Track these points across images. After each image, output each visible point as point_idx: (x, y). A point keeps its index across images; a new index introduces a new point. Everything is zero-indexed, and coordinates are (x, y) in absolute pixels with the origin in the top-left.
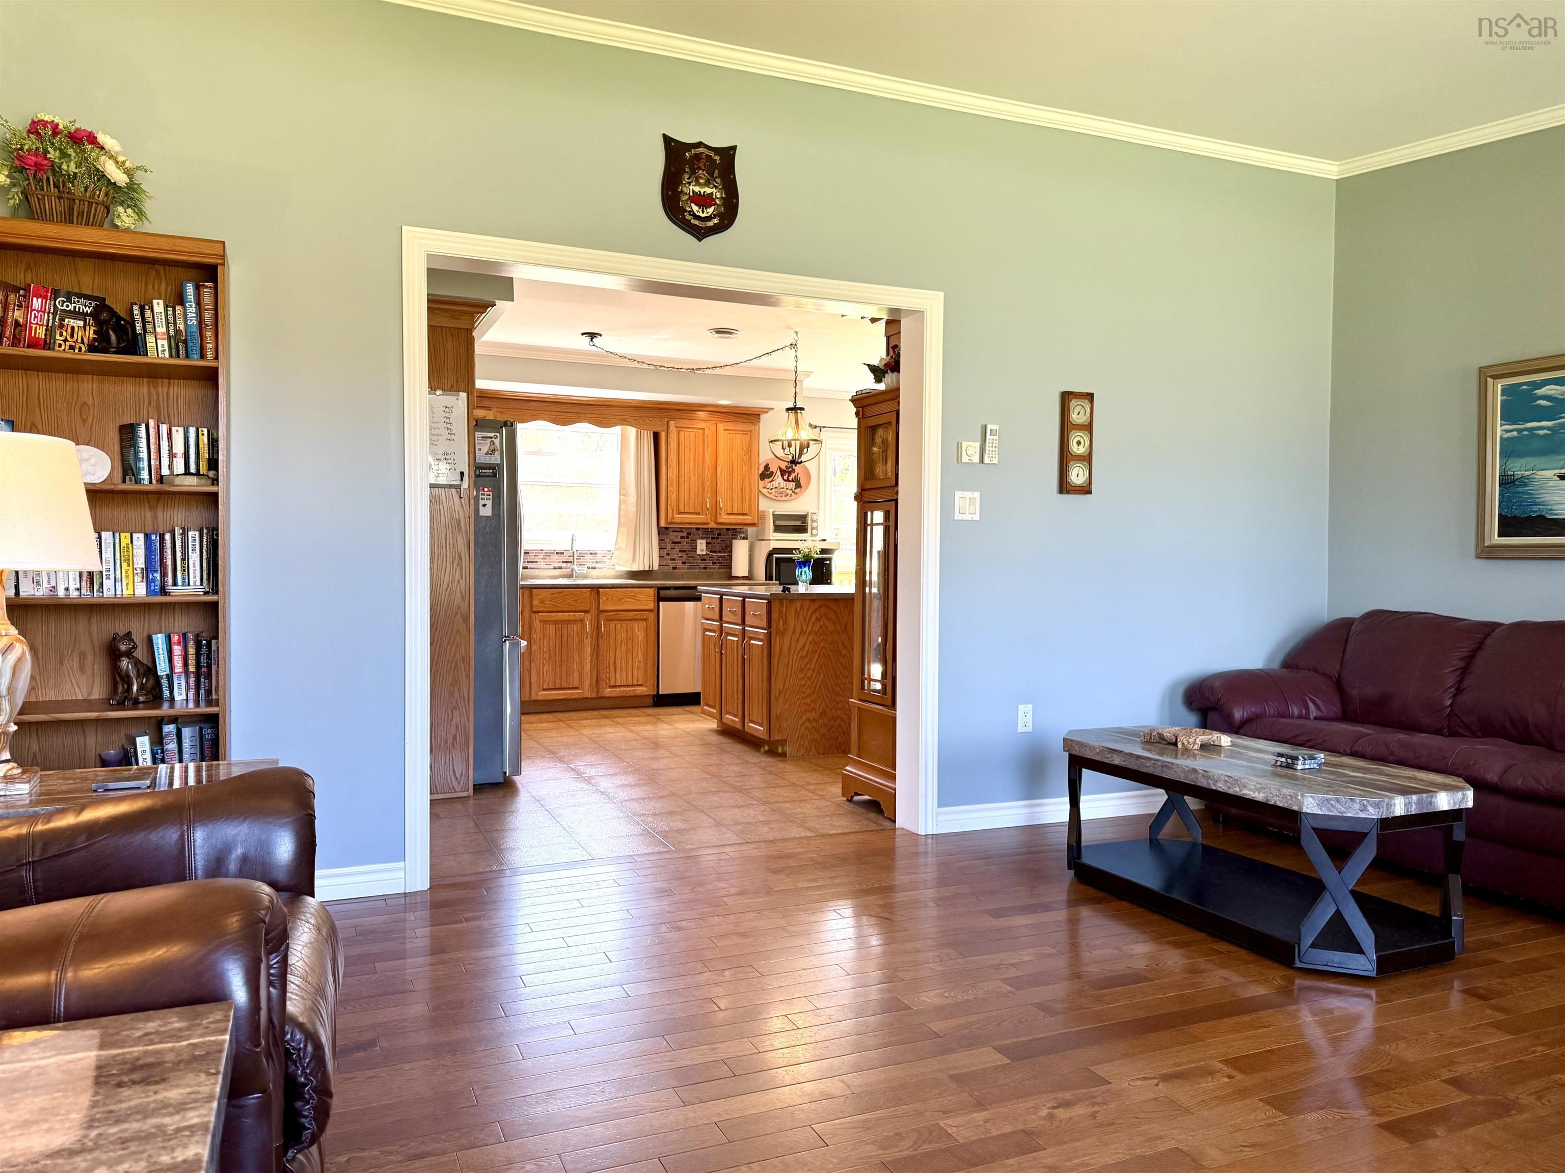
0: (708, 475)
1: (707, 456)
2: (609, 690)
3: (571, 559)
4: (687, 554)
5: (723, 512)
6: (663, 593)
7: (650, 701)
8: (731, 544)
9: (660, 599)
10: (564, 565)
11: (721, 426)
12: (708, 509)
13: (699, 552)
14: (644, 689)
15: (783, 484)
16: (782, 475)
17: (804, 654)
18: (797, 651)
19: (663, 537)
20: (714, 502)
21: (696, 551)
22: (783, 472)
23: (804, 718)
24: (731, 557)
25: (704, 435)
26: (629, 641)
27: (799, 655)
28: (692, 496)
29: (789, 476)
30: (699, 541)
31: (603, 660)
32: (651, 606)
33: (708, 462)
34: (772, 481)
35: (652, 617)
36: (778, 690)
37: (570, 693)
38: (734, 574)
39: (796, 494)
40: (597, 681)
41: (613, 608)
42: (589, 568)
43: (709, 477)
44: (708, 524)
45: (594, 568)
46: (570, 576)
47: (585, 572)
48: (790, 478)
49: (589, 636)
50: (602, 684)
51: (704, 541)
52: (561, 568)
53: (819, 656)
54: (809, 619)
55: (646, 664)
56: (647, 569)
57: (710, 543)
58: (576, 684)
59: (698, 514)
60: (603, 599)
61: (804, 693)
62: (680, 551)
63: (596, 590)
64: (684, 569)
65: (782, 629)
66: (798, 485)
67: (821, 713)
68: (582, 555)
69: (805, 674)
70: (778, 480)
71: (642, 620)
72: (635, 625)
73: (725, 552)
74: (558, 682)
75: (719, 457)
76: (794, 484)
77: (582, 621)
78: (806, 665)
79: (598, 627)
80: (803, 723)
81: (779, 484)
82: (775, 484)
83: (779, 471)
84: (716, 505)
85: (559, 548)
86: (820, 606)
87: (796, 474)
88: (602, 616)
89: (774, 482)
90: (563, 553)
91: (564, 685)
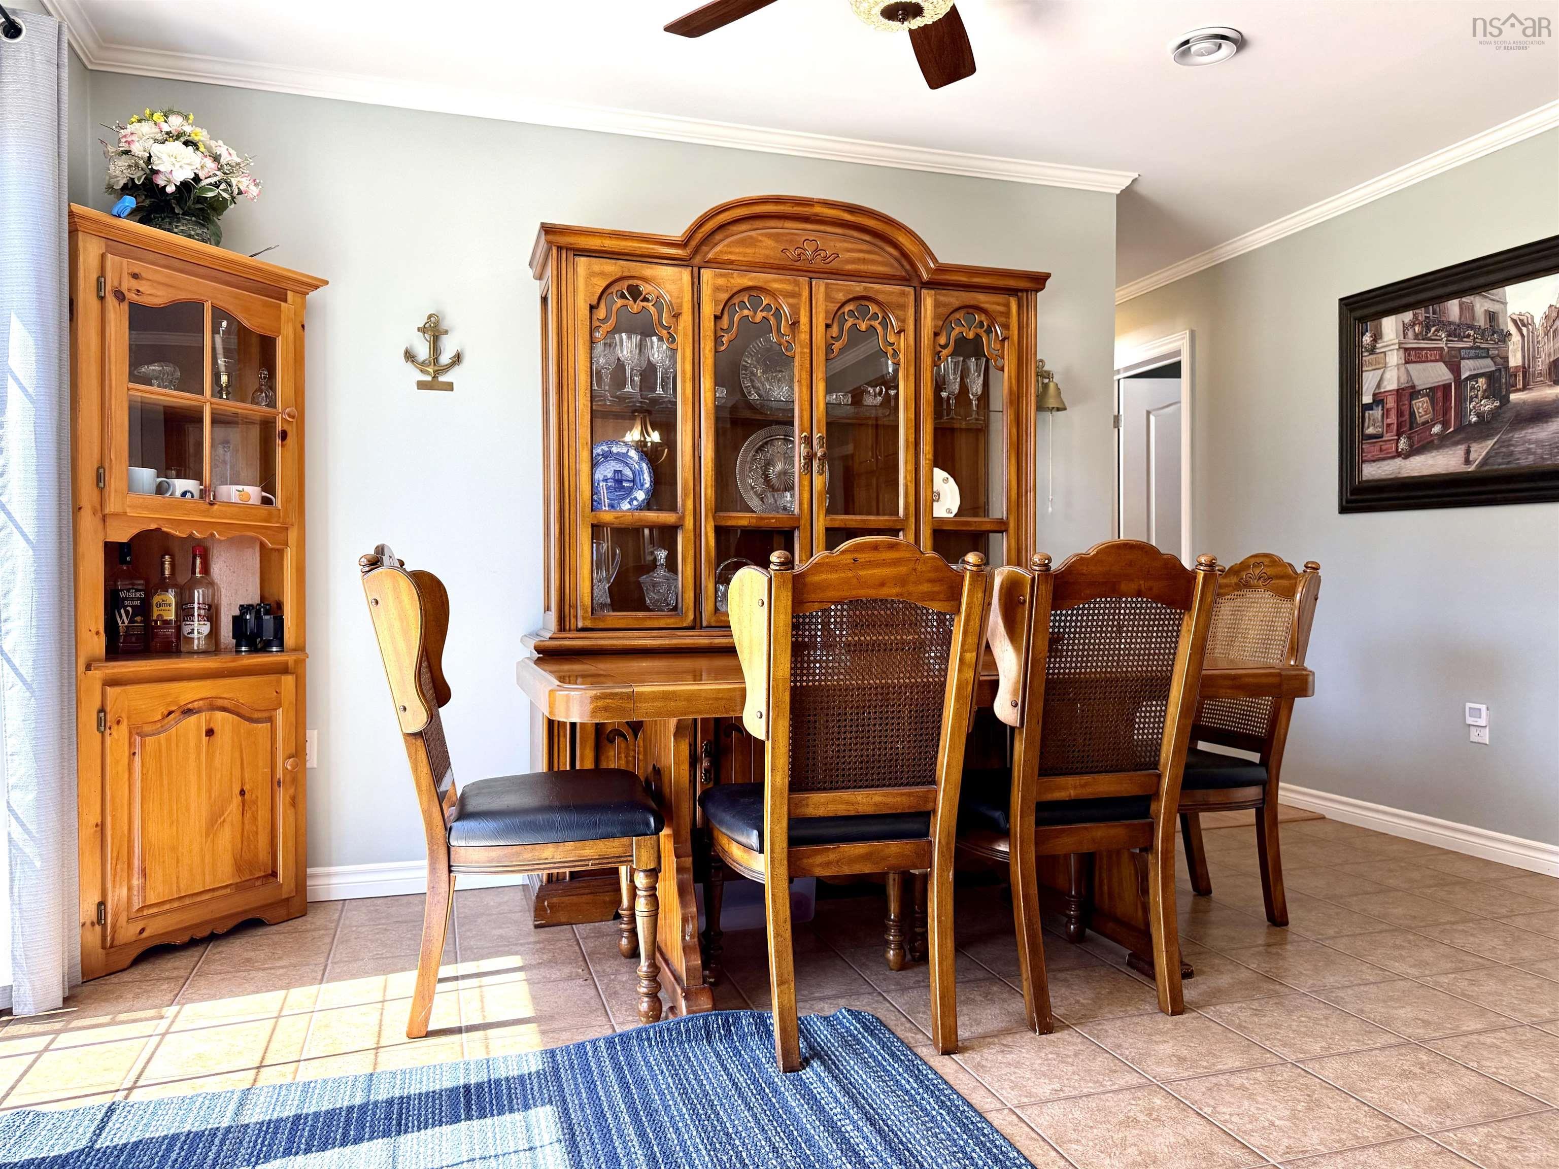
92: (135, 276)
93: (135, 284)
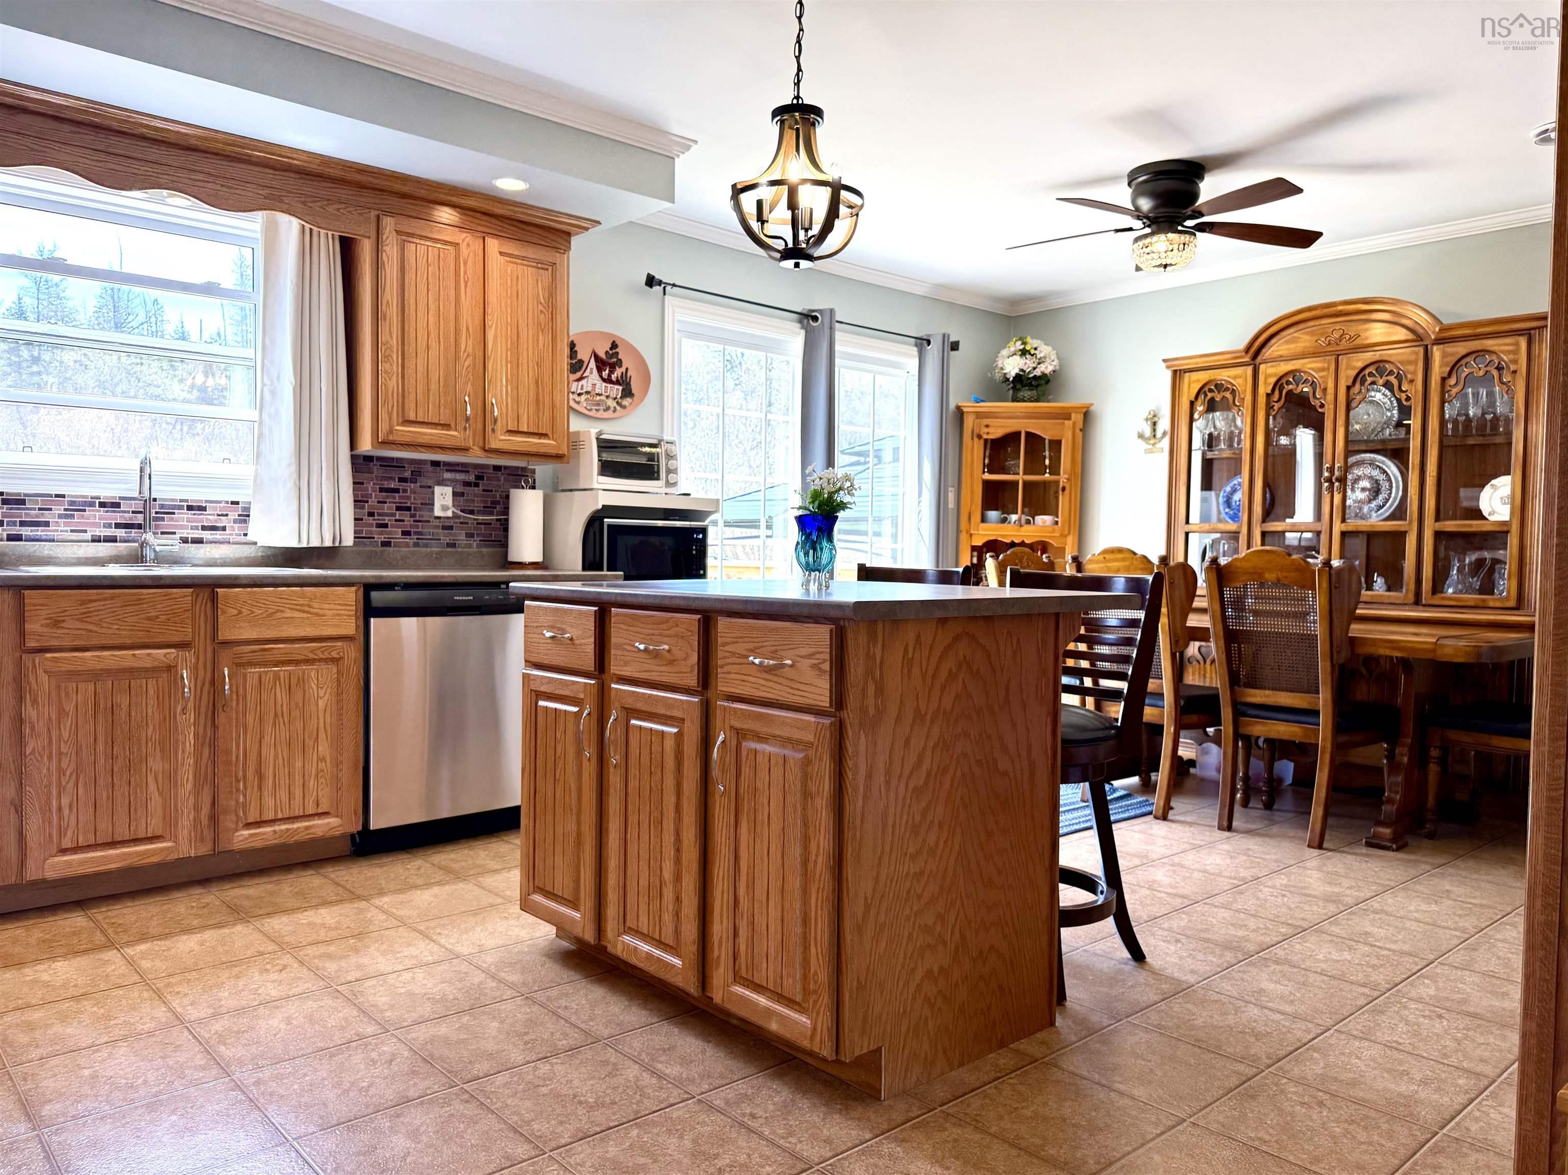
0: (468, 344)
1: (465, 302)
2: (246, 833)
3: (139, 519)
4: (412, 516)
5: (498, 427)
6: (377, 596)
7: (347, 847)
8: (507, 497)
9: (370, 611)
10: (121, 533)
11: (493, 244)
12: (467, 419)
13: (438, 512)
14: (332, 821)
15: (601, 387)
16: (600, 370)
17: (921, 782)
18: (907, 772)
19: (363, 477)
20: (480, 403)
21: (432, 510)
22: (601, 364)
23: (920, 972)
24: (507, 520)
25: (457, 258)
26: (296, 713)
27: (911, 786)
28: (433, 387)
29: (611, 372)
30: (438, 490)
31: (229, 763)
32: (349, 627)
33: (469, 317)
34: (581, 379)
35: (352, 653)
36: (861, 901)
37: (138, 854)
38: (513, 557)
39: (624, 407)
40: (214, 818)
41: (254, 635)
42: (185, 541)
43: (470, 349)
44: (466, 450)
45: (199, 541)
46: (137, 558)
47: (176, 548)
48: (614, 377)
49: (191, 705)
50: (228, 822)
51: (448, 490)
52: (113, 540)
53: (952, 781)
54: (934, 676)
55: (337, 764)
56: (328, 543)
57: (462, 494)
58: (155, 825)
59: (446, 426)
60: (226, 614)
61: (919, 897)
62: (399, 509)
63: (208, 590)
64: (407, 545)
65: (872, 711)
66: (627, 393)
67: (957, 948)
68: (168, 510)
69: (924, 840)
70: (592, 379)
71: (326, 660)
72: (312, 671)
73: (492, 514)
74: (104, 826)
75: (489, 310)
76: (620, 388)
77: (170, 668)
78: (924, 813)
79: (215, 682)
80: (919, 987)
81: (594, 385)
82: (586, 385)
83: (593, 359)
84: (484, 408)
85: (108, 492)
86: (956, 639)
87: (623, 369)
88: (226, 655)
89: (584, 382)
90: (117, 505)
91: (123, 832)
92: (987, 426)
93: (986, 430)
